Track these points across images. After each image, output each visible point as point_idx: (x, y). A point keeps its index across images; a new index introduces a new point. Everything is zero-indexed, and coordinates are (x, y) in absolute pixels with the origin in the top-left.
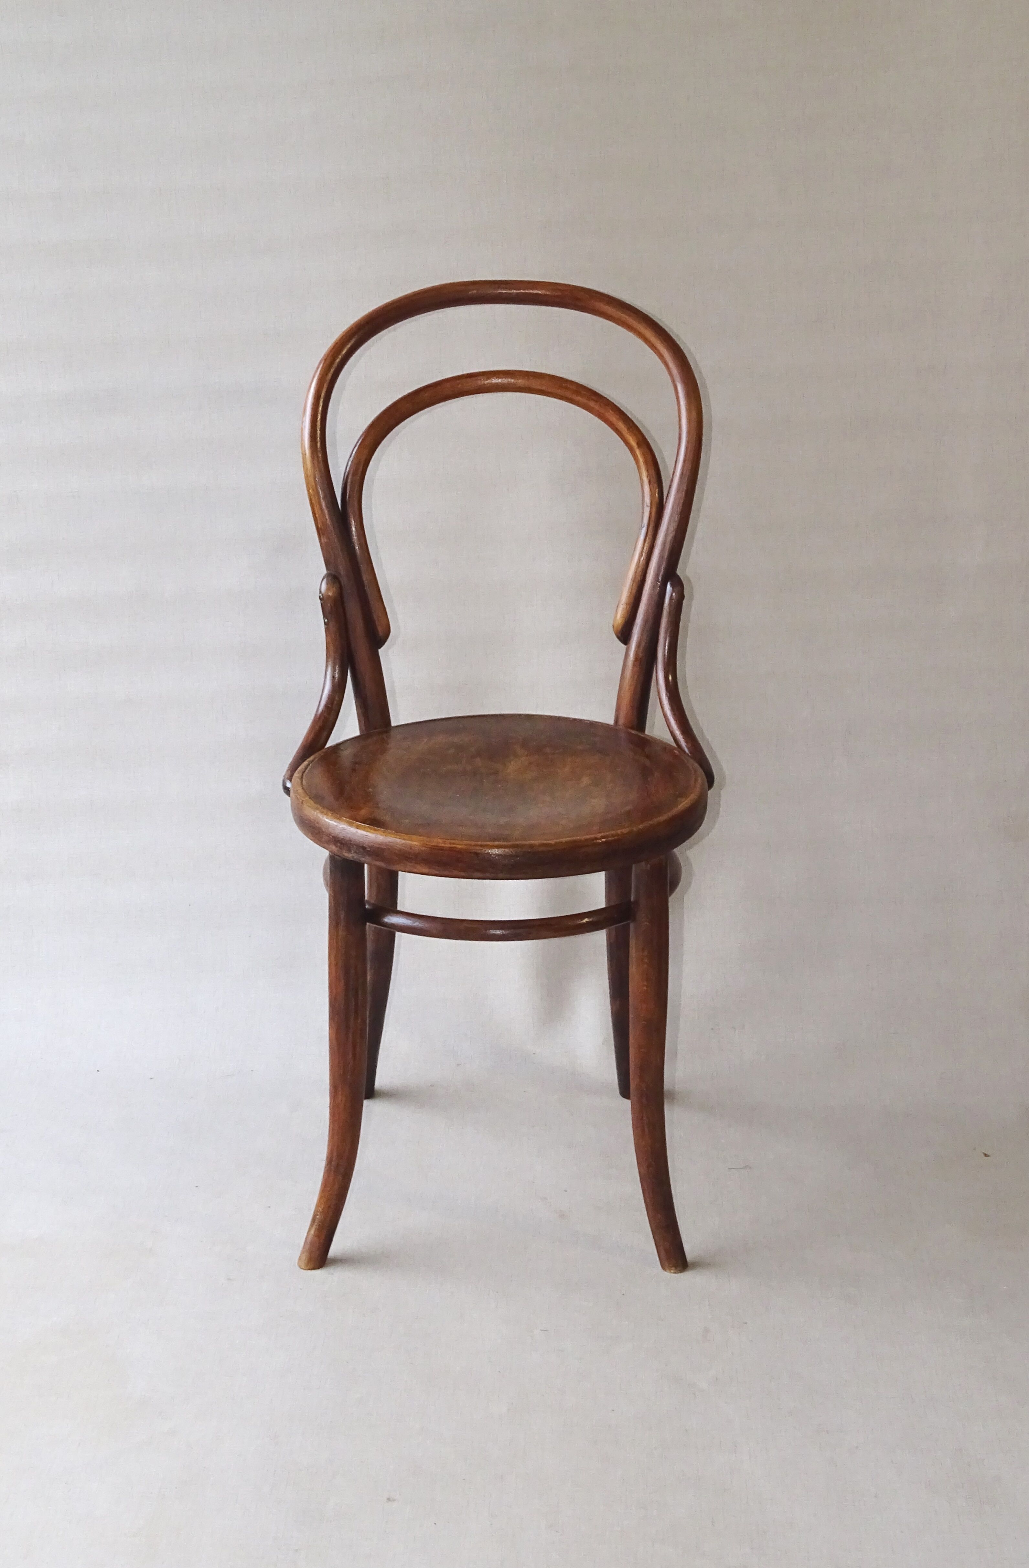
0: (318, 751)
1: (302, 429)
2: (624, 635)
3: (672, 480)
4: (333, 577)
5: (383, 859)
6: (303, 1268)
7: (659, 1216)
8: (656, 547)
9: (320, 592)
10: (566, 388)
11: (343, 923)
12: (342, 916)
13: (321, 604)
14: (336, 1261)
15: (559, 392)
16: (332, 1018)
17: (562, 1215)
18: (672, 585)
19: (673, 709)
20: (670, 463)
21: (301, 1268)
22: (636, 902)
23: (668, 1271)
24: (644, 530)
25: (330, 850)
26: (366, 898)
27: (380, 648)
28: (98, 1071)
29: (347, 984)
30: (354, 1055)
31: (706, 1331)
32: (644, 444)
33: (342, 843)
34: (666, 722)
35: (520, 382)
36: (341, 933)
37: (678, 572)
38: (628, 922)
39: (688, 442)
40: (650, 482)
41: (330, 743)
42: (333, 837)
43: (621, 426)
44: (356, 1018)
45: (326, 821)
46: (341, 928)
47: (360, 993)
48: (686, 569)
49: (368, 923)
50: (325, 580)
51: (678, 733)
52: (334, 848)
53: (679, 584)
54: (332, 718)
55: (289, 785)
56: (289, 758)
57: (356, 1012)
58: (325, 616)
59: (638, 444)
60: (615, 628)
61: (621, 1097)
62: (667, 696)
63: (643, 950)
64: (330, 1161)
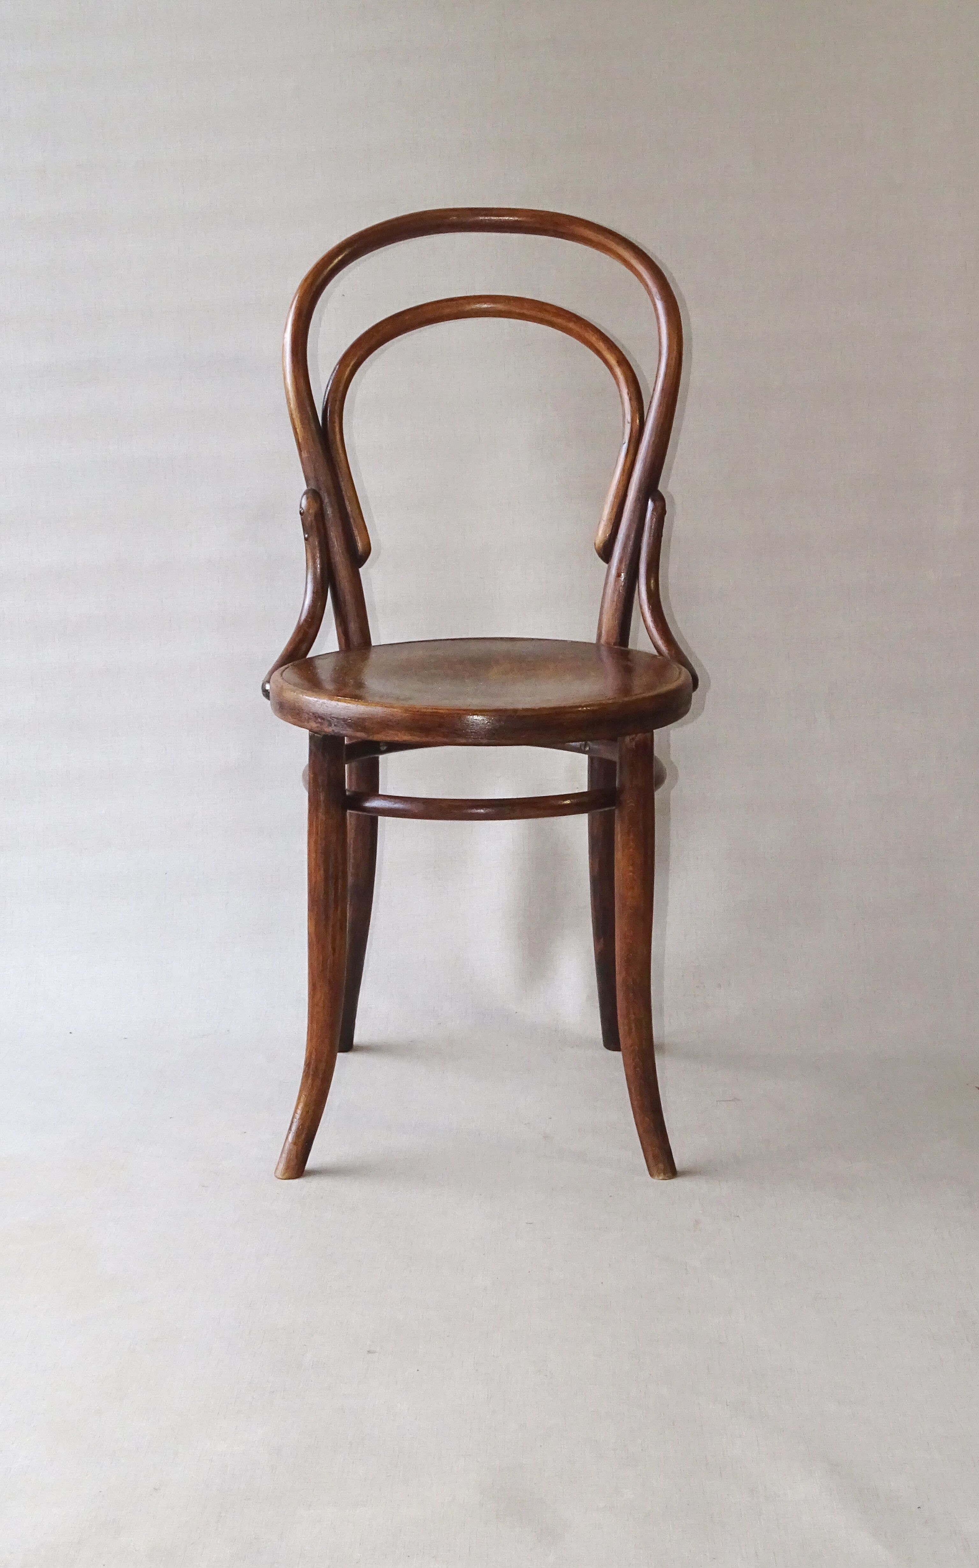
0: (299, 659)
1: (283, 346)
2: (606, 553)
3: (652, 397)
4: (314, 494)
5: (364, 729)
6: (281, 1177)
7: (647, 1119)
8: (637, 463)
9: (301, 507)
10: (546, 311)
11: (322, 805)
12: (322, 798)
13: (302, 519)
14: (313, 1173)
15: (540, 315)
16: (310, 910)
17: (546, 1137)
18: (653, 500)
19: (655, 621)
20: (650, 380)
21: (278, 1178)
22: (622, 790)
23: (656, 1177)
24: (625, 447)
25: (309, 727)
26: (346, 787)
27: (360, 568)
28: (71, 1033)
29: (326, 871)
30: (334, 949)
31: (697, 1222)
32: (624, 362)
33: (323, 719)
34: (649, 634)
35: (500, 307)
36: (321, 816)
37: (660, 488)
38: (614, 808)
39: (668, 359)
40: (630, 399)
41: (309, 656)
42: (313, 714)
43: (601, 346)
44: (336, 908)
45: (306, 699)
46: (321, 810)
47: (340, 881)
48: (669, 485)
49: (348, 811)
50: (305, 497)
51: (660, 643)
52: (314, 725)
53: (660, 501)
54: (312, 631)
55: (268, 687)
56: (270, 667)
57: (336, 902)
58: (305, 530)
59: (618, 362)
60: (597, 546)
61: (606, 1049)
62: (650, 609)
63: (629, 833)
64: (308, 1065)
